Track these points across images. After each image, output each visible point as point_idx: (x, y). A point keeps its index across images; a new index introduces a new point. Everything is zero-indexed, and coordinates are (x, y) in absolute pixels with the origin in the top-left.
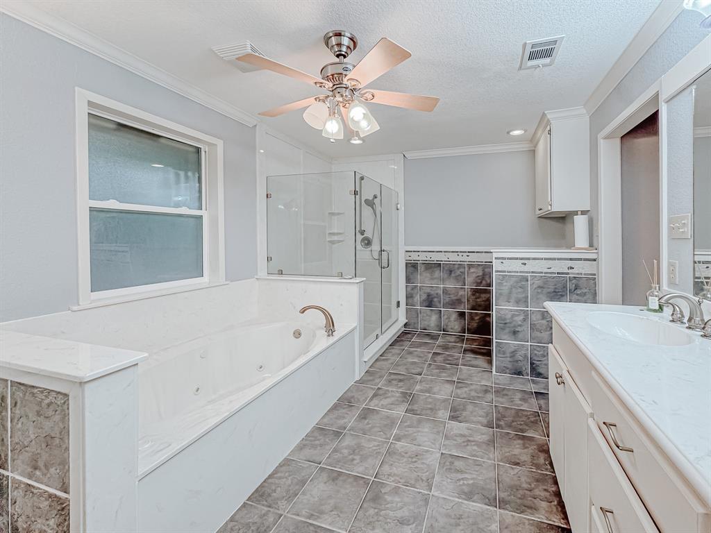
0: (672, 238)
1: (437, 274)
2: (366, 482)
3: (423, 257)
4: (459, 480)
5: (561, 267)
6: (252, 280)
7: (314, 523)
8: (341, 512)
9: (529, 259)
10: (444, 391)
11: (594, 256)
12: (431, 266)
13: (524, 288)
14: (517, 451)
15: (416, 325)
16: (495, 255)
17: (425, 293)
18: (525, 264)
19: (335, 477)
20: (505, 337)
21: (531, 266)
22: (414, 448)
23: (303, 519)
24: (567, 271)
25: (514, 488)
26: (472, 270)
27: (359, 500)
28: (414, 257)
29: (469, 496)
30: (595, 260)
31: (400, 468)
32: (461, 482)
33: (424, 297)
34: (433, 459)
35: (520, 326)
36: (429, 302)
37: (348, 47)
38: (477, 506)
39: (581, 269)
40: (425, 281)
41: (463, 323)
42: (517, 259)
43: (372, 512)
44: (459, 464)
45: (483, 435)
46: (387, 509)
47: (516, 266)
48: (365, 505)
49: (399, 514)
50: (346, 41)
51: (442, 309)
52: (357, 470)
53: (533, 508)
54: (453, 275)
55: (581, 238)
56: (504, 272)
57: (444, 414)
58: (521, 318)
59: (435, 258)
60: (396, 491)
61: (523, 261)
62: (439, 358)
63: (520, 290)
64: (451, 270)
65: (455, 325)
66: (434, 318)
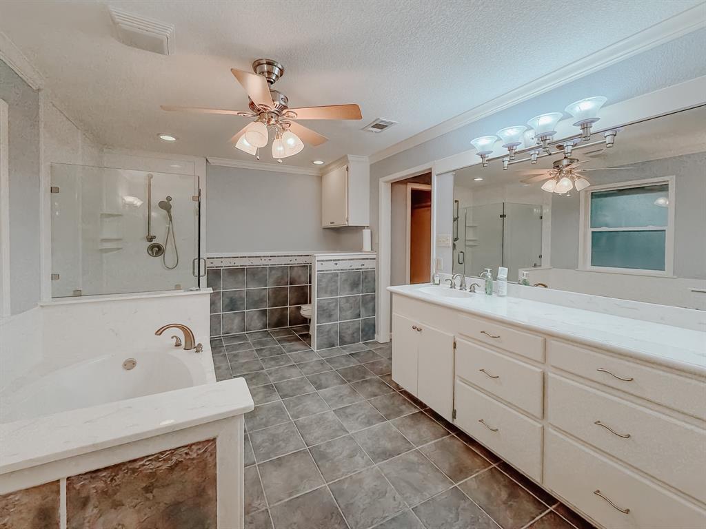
0: (438, 247)
1: (240, 277)
2: (304, 452)
3: (226, 263)
4: (357, 419)
5: (357, 265)
6: (36, 308)
7: (298, 495)
8: (309, 477)
9: (339, 260)
10: (295, 375)
11: (374, 256)
12: (234, 272)
13: (336, 282)
14: (370, 389)
15: (218, 331)
16: (317, 259)
17: (228, 298)
18: (336, 264)
19: (279, 463)
20: (324, 321)
21: (342, 265)
22: (314, 417)
23: (287, 500)
24: (361, 267)
25: (385, 407)
26: (273, 272)
27: (313, 465)
28: (217, 263)
29: (369, 423)
30: (374, 259)
31: (317, 432)
32: (359, 419)
33: (227, 301)
34: (331, 416)
35: (333, 310)
36: (232, 305)
37: (277, 76)
38: (378, 426)
39: (369, 265)
40: (228, 287)
41: (265, 319)
42: (331, 260)
43: (328, 465)
44: (348, 411)
45: (345, 389)
46: (335, 456)
47: (330, 266)
48: (319, 463)
49: (345, 453)
50: (276, 71)
51: (245, 311)
52: (291, 449)
53: (401, 412)
54: (256, 278)
55: (367, 245)
56: (323, 271)
57: (310, 389)
58: (334, 304)
59: (239, 263)
60: (329, 445)
61: (335, 262)
62: (266, 353)
63: (333, 284)
64: (254, 274)
65: (257, 323)
66: (237, 321)
